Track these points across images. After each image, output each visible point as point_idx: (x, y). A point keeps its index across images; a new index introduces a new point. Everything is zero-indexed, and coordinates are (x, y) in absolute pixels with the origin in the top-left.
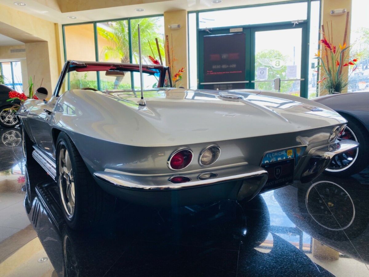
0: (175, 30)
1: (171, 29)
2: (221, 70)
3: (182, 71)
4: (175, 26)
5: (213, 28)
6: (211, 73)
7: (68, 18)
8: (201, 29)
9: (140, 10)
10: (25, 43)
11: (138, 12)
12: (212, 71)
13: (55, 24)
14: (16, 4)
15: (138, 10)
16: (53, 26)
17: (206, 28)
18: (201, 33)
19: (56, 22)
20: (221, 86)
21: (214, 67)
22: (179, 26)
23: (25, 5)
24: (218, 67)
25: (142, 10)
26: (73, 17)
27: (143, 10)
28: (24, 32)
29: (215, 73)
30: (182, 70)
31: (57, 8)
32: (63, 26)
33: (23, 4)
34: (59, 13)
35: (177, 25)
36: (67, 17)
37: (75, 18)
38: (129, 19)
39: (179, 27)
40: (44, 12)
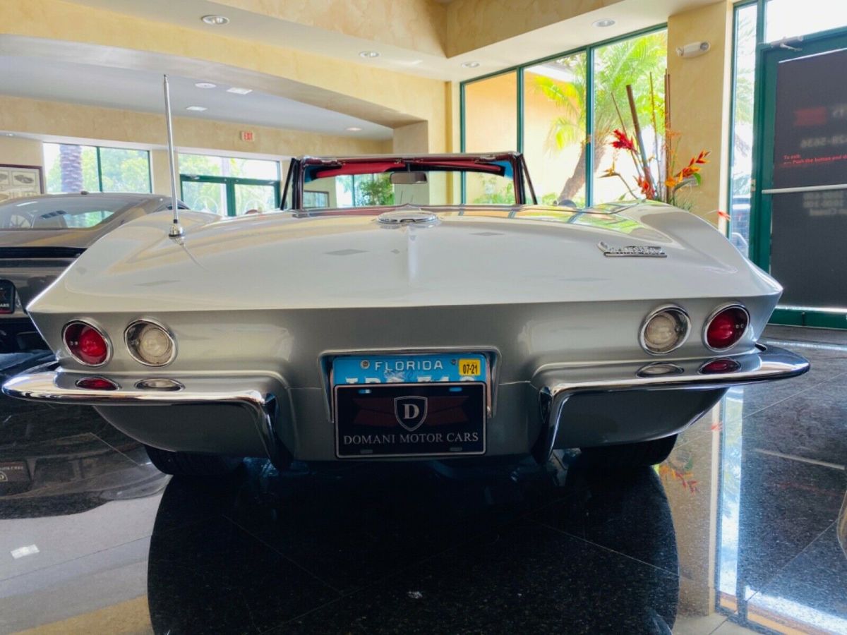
0: (693, 57)
1: (684, 56)
2: (829, 150)
3: (699, 162)
4: (692, 46)
5: (805, 37)
6: (794, 161)
7: (463, 66)
8: (770, 44)
9: (606, 23)
10: (394, 128)
11: (600, 28)
12: (798, 156)
13: (447, 84)
14: (362, 55)
15: (601, 24)
16: (443, 88)
17: (784, 37)
18: (768, 56)
19: (448, 80)
20: (826, 195)
21: (806, 144)
22: (703, 46)
23: (377, 55)
24: (820, 142)
25: (611, 23)
26: (473, 65)
27: (613, 23)
28: (382, 108)
29: (808, 160)
30: (701, 159)
31: (438, 51)
32: (462, 84)
33: (375, 54)
34: (442, 59)
35: (698, 43)
36: (462, 64)
37: (478, 65)
38: (588, 49)
39: (705, 49)
40: (414, 63)
